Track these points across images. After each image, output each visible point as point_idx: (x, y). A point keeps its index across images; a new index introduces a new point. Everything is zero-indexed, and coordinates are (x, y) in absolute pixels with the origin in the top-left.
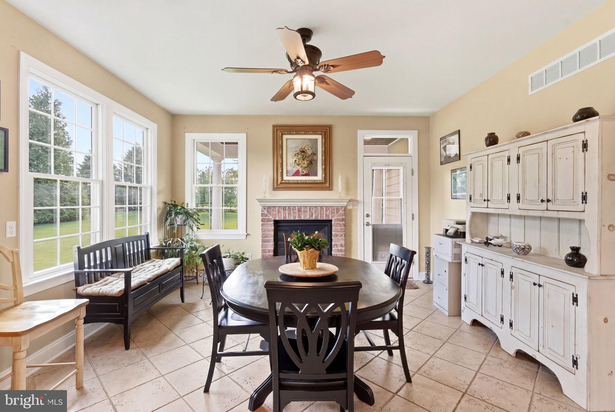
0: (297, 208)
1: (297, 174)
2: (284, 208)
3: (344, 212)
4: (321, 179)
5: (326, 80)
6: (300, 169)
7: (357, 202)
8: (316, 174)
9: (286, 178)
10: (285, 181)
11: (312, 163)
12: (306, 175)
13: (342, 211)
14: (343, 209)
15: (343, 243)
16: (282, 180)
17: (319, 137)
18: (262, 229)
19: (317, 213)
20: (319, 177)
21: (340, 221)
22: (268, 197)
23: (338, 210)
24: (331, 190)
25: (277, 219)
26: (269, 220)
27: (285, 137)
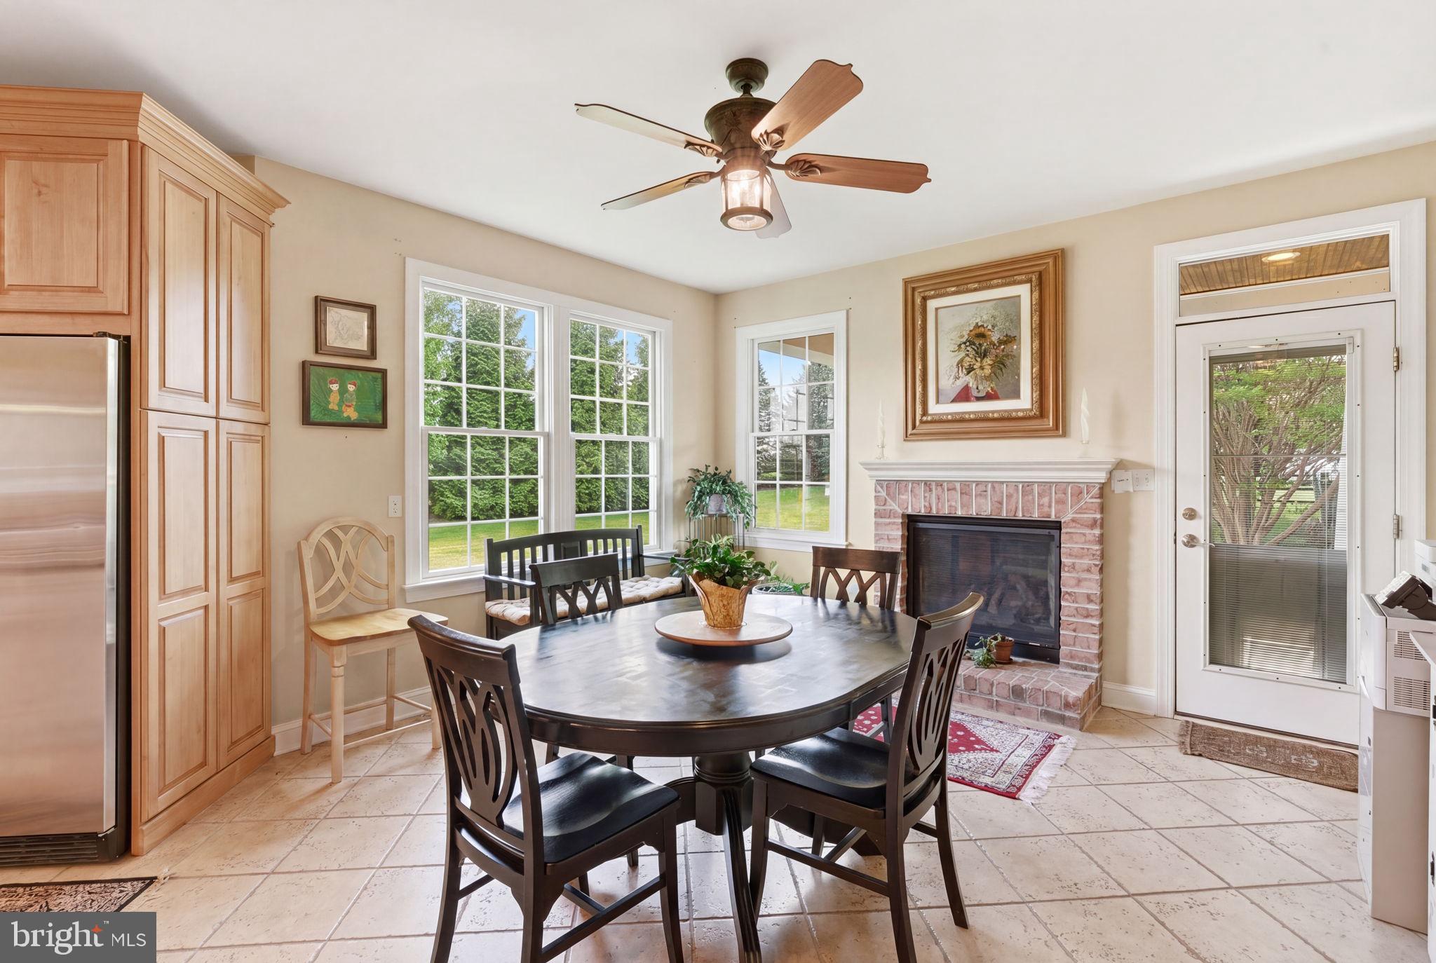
0: (958, 486)
1: (964, 395)
2: (927, 484)
3: (1098, 500)
4: (1028, 406)
5: (813, 163)
6: (972, 384)
7: (1152, 470)
8: (1016, 394)
9: (934, 408)
10: (931, 415)
11: (1004, 365)
12: (989, 397)
13: (1092, 498)
14: (1096, 491)
15: (1095, 590)
16: (925, 413)
17: (1023, 292)
18: (876, 535)
19: (1013, 500)
20: (1025, 401)
21: (1087, 526)
22: (891, 455)
23: (1078, 494)
24: (1064, 435)
25: (910, 511)
26: (890, 514)
27: (932, 304)
